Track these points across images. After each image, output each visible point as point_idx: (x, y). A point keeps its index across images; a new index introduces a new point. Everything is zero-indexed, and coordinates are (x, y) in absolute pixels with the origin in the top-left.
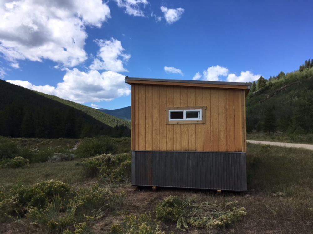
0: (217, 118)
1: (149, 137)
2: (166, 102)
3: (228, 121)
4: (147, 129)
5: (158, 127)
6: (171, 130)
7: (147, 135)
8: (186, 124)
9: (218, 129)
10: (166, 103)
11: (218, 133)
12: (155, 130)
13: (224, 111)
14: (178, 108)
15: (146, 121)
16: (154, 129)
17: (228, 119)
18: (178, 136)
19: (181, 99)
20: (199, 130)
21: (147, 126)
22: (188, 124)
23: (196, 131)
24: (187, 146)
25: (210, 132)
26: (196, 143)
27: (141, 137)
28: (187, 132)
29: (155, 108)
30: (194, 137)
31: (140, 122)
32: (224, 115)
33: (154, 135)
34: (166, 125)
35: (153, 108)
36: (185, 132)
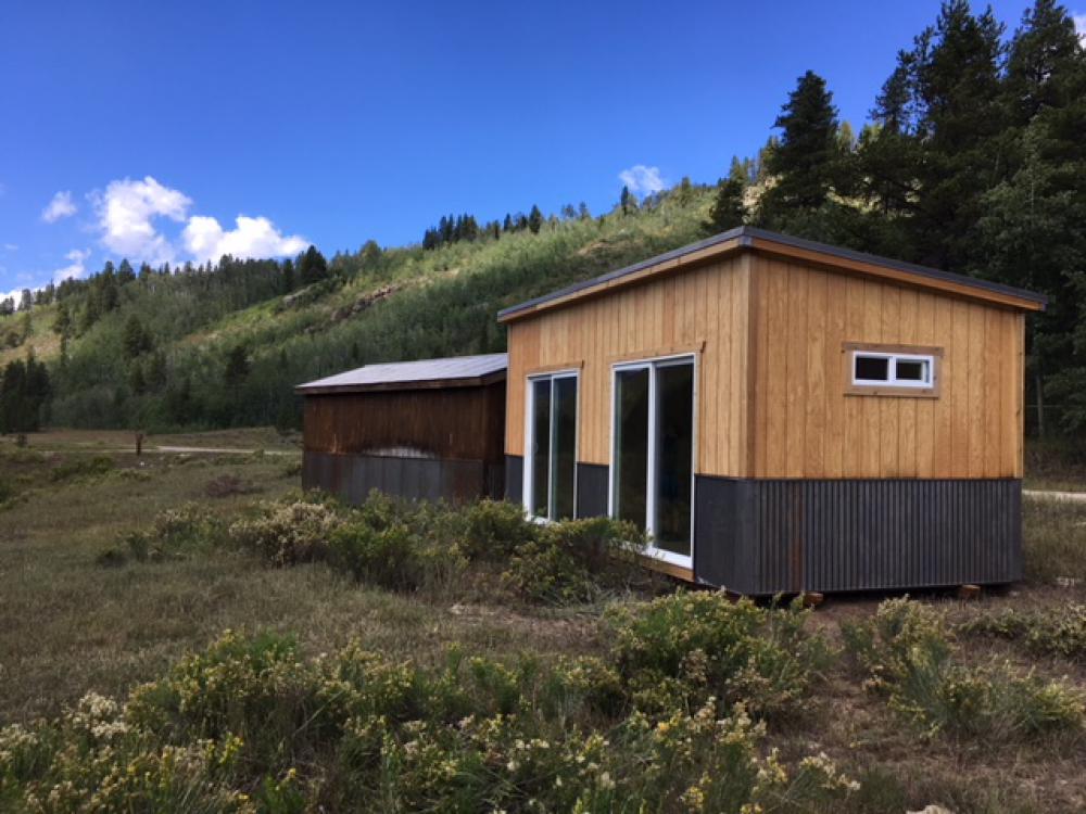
0: (966, 383)
1: (796, 435)
2: (845, 324)
3: (988, 393)
4: (791, 408)
5: (822, 403)
6: (854, 412)
7: (790, 429)
8: (893, 397)
9: (965, 417)
10: (844, 329)
11: (965, 427)
12: (813, 411)
13: (979, 366)
14: (876, 347)
15: (789, 383)
16: (809, 409)
17: (988, 388)
18: (873, 432)
19: (882, 322)
20: (926, 417)
21: (791, 398)
22: (899, 397)
23: (919, 420)
24: (894, 463)
25: (948, 423)
26: (916, 454)
27: (772, 433)
28: (895, 422)
29: (815, 339)
30: (912, 435)
31: (771, 383)
32: (979, 376)
33: (808, 428)
34: (841, 397)
35: (810, 340)
36: (892, 423)
